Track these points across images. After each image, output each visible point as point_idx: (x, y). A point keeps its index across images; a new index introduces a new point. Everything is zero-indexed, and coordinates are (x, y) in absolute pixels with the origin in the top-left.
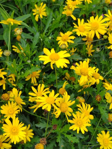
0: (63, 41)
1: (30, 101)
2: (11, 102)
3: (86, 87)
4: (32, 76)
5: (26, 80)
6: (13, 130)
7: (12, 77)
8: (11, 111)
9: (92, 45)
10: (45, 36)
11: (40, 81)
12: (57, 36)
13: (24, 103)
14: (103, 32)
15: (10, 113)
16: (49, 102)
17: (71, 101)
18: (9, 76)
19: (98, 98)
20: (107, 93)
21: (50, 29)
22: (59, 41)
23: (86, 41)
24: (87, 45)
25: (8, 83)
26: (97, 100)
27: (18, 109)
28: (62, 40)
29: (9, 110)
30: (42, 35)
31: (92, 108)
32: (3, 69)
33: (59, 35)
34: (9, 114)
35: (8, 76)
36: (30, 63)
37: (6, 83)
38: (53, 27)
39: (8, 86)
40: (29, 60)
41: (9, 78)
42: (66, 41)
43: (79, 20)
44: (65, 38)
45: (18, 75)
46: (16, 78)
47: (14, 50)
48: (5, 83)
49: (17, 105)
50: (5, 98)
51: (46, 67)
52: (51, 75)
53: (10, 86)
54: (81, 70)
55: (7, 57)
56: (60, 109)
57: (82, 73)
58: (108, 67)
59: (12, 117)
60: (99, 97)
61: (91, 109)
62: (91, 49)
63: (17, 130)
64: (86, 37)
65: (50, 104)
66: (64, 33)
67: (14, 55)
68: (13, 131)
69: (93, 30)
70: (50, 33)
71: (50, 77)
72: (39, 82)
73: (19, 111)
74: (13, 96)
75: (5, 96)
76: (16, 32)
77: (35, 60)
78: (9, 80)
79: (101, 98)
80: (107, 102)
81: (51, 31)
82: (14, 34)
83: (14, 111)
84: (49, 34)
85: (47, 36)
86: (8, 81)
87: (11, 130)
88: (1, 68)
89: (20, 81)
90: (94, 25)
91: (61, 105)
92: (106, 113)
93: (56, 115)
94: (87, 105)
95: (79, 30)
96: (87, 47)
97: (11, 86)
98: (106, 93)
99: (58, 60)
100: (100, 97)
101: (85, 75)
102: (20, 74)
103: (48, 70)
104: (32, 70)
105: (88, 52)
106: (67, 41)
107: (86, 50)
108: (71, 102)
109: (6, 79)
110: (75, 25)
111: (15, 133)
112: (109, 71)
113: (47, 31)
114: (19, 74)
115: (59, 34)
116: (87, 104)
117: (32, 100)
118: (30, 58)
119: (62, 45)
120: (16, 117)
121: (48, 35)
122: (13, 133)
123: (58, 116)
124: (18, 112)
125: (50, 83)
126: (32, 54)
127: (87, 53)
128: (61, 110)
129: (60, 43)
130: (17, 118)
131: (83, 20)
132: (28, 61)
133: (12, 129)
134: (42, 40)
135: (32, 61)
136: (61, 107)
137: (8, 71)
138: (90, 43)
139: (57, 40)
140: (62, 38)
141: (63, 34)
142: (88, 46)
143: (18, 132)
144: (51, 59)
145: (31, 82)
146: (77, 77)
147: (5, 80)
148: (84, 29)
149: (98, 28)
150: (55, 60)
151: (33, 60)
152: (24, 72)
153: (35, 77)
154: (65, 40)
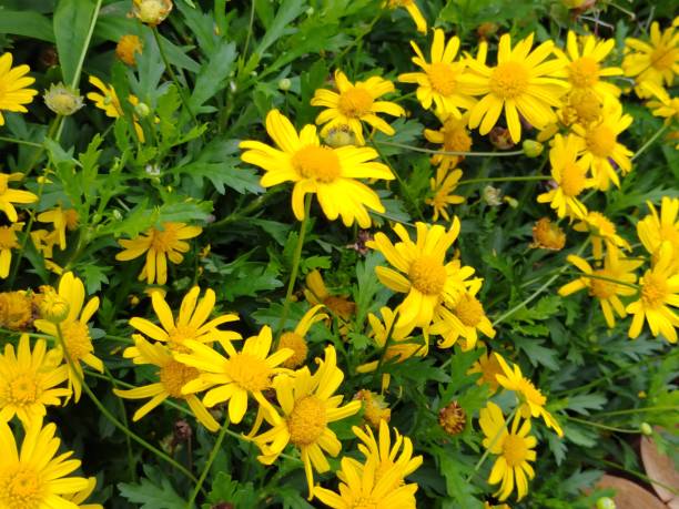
0: (346, 114)
1: (131, 359)
2: (33, 342)
3: (400, 355)
4: (151, 245)
5: (121, 257)
6: (16, 481)
7: (56, 225)
8: (24, 387)
9: (459, 173)
10: (255, 73)
11: (182, 281)
12: (319, 85)
13: (97, 364)
14: (541, 118)
15: (19, 394)
16: (240, 380)
17: (342, 397)
18: (43, 218)
19: (453, 419)
20: (489, 404)
21: (289, 49)
22: (325, 108)
23: (437, 146)
24: (439, 165)
25: (25, 248)
26: (444, 428)
27: (64, 385)
28: (340, 107)
29: (17, 378)
30: (245, 65)
31: (419, 460)
32: (18, 176)
33: (330, 83)
34: (12, 398)
35: (37, 215)
36: (159, 180)
37: (18, 247)
38: (304, 38)
39: (26, 263)
40: (156, 167)
41: (38, 226)
42: (357, 117)
43: (439, 35)
44: (354, 101)
45: (90, 221)
46: (72, 235)
47: (92, 96)
48: (14, 244)
49: (64, 362)
50: (11, 312)
51: (220, 223)
52: (239, 262)
53: (33, 268)
54: (414, 261)
55: (57, 120)
56: (288, 423)
57: (419, 278)
58: (513, 288)
59: (22, 417)
60: (457, 416)
61: (411, 463)
62: (452, 190)
63: (38, 488)
64: (443, 130)
65: (244, 388)
66: (352, 79)
67: (80, 128)
68: (18, 489)
69: (499, 96)
70: (282, 68)
71: (236, 271)
72: (176, 283)
73: (67, 393)
74: (58, 309)
75: (12, 304)
76: (137, 6)
77: (189, 169)
78: (37, 236)
79: (463, 421)
80: (483, 450)
81: (291, 56)
82: (128, 16)
83: (40, 391)
84: (275, 68)
85: (264, 74)
86: (30, 241)
87: (8, 479)
88: (7, 171)
89: (90, 253)
90: (509, 76)
91: (296, 405)
92: (474, 499)
93: (264, 448)
94: (399, 438)
95: (429, 79)
96: (434, 175)
97: (37, 270)
98: (485, 406)
99: (331, 181)
100: (460, 414)
101: (426, 292)
102: (104, 218)
103: (224, 241)
104: (167, 213)
105: (432, 198)
106: (362, 119)
107: (426, 190)
108: (340, 406)
109: (25, 228)
110: (416, 55)
111: (22, 499)
112: (513, 307)
113: (269, 55)
114: (97, 217)
115: (332, 77)
116: (400, 433)
117: (143, 354)
118: (166, 154)
119: (334, 130)
120: (47, 420)
121: (268, 70)
122: (15, 496)
123: (272, 456)
124: (63, 399)
125: (231, 299)
126: (181, 138)
127: (428, 201)
128: (290, 431)
129: (330, 120)
130: (52, 427)
131: (455, 42)
132: (149, 169)
133: (12, 477)
134: (234, 87)
135: (172, 171)
136: (294, 417)
137: (43, 193)
138: (455, 160)
139: (315, 103)
140: (341, 100)
141: (350, 84)
142: (441, 173)
143: (39, 500)
144: (301, 170)
145: (139, 271)
146: (368, 299)
147: (17, 233)
148: (455, 82)
149: (522, 92)
150: (319, 180)
151: (176, 171)
152: (125, 215)
153: (166, 254)
154: (353, 111)
